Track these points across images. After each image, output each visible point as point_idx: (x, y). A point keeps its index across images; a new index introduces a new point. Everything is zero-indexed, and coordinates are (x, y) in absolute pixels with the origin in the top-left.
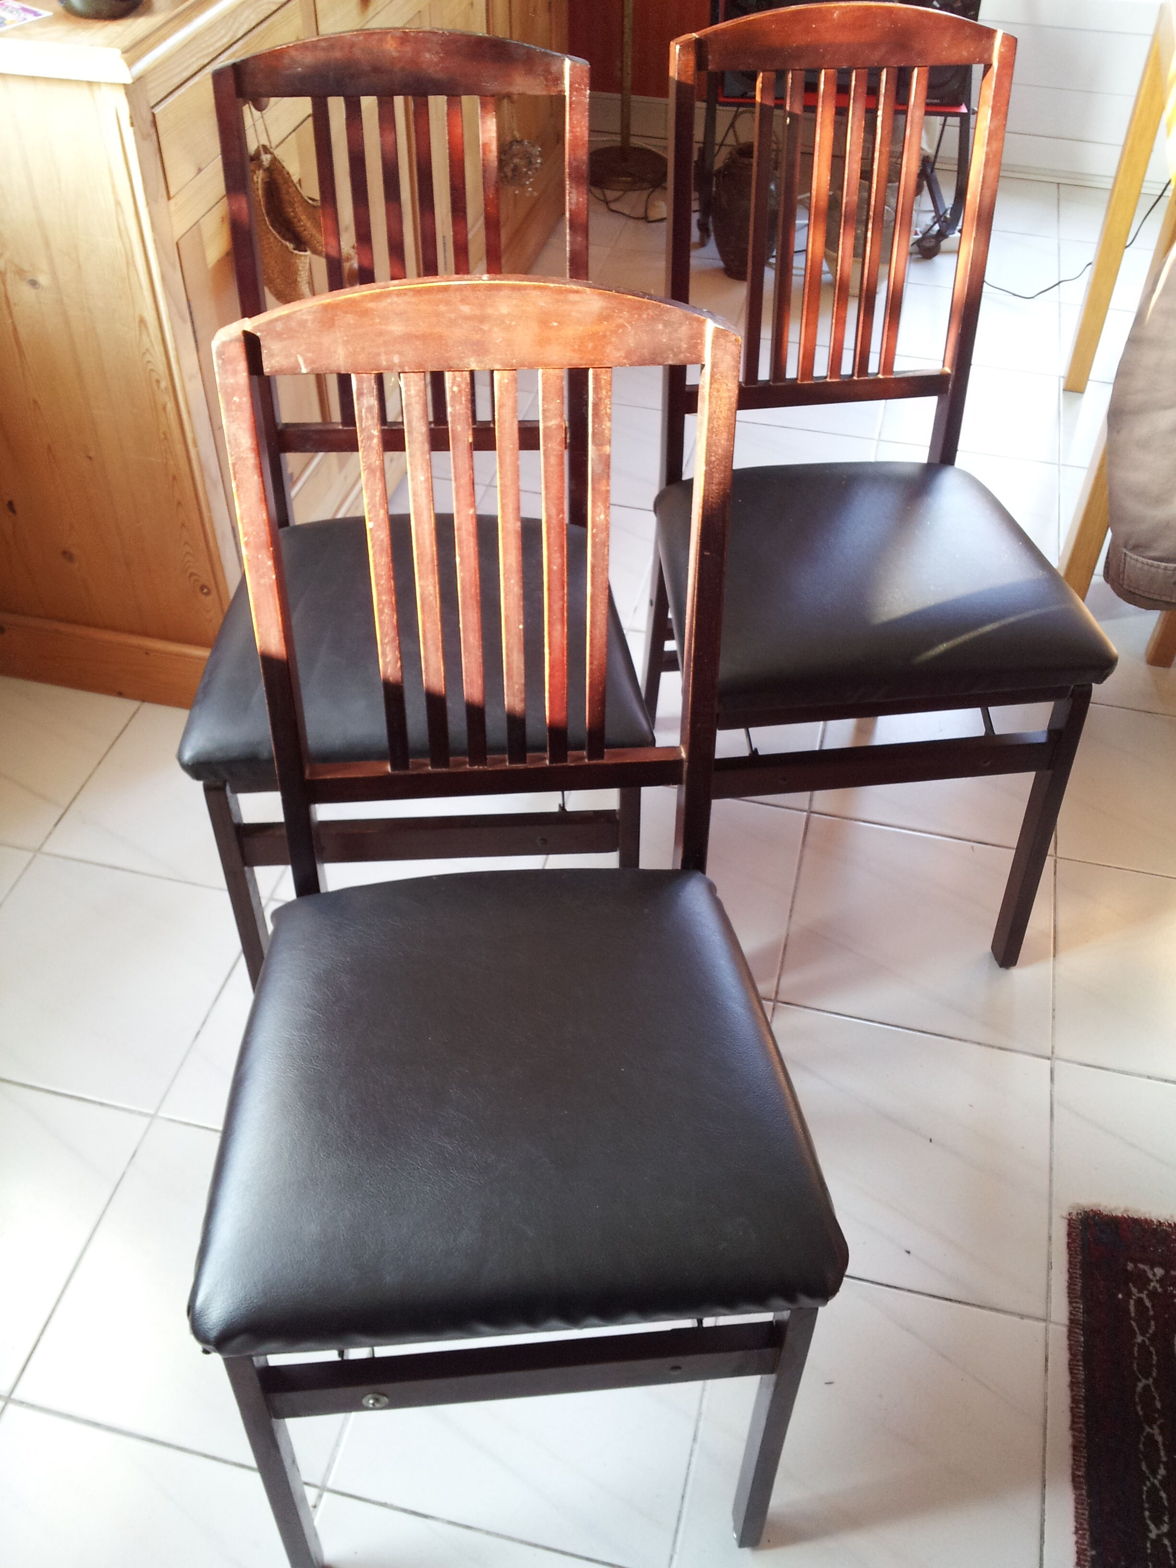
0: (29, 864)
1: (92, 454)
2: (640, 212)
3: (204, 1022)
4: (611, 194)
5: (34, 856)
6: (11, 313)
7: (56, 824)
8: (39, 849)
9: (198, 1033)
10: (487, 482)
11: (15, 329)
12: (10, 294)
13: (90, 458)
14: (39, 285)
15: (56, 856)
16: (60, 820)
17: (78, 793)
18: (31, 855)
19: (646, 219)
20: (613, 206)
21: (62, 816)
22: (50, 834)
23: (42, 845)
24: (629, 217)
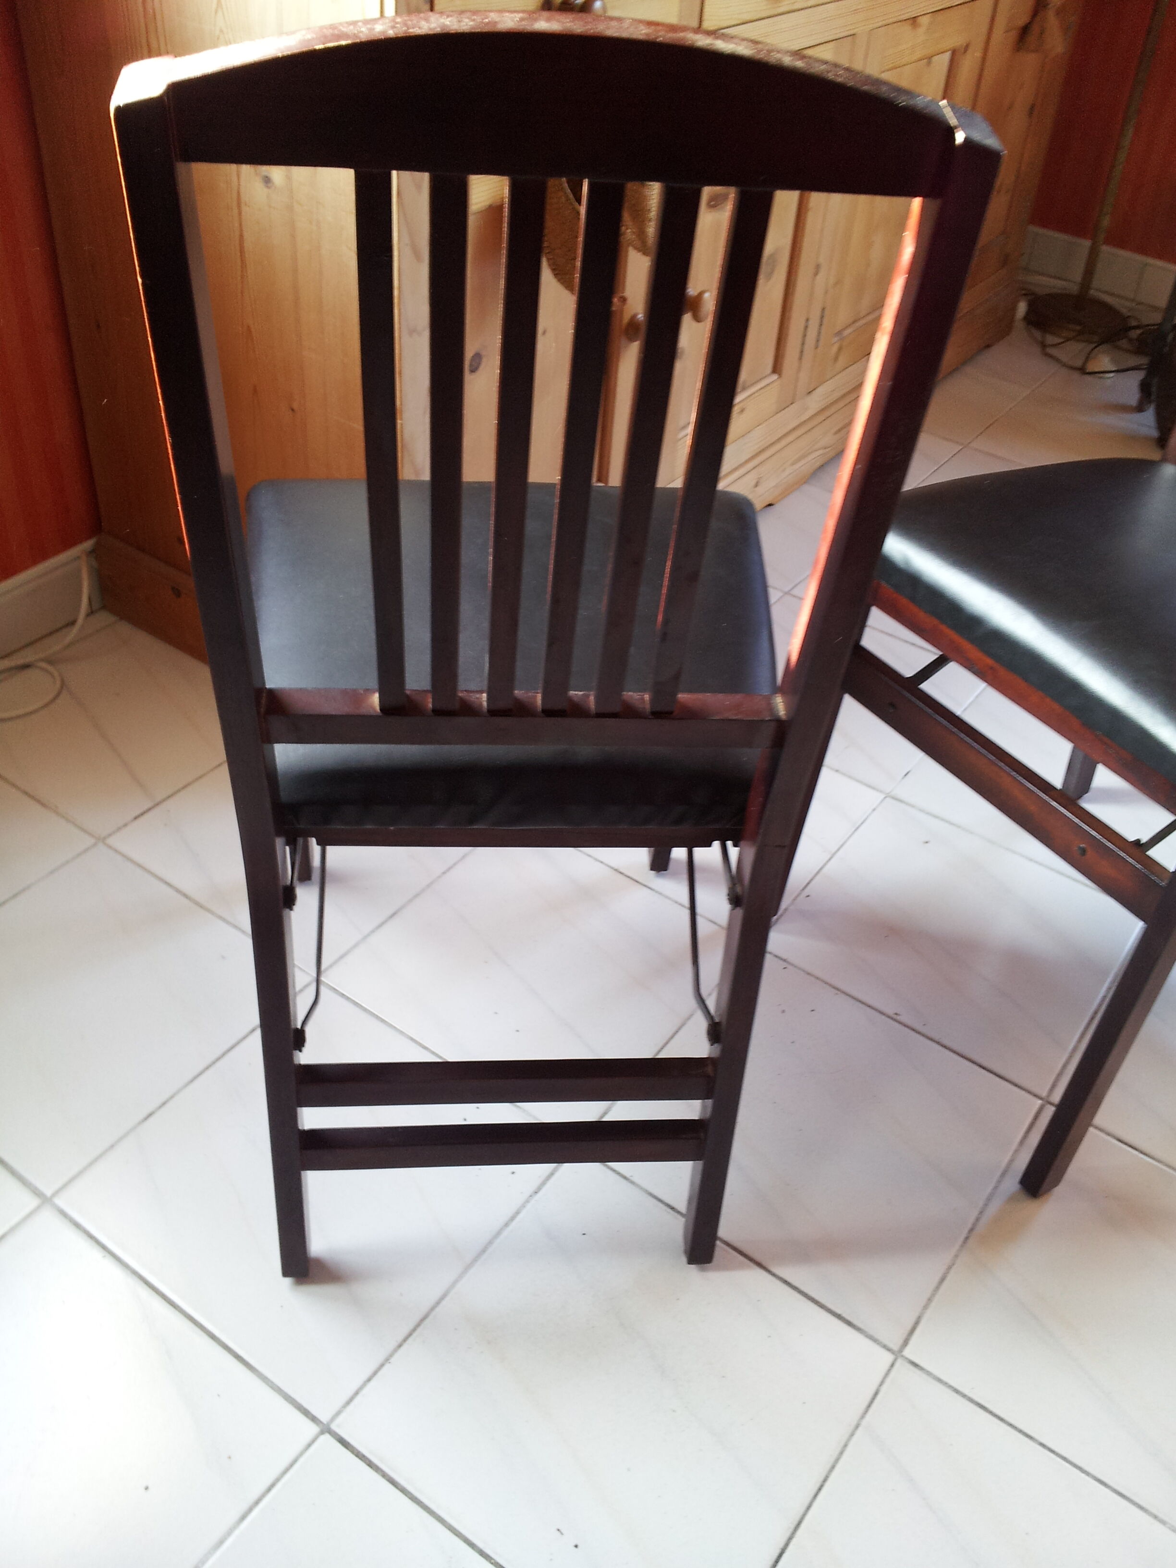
0: (86, 851)
1: (295, 406)
2: (1079, 363)
3: (164, 1104)
4: (1051, 339)
5: (95, 845)
6: (240, 213)
7: (136, 818)
8: (105, 838)
9: (150, 1115)
10: (787, 589)
11: (241, 236)
12: (242, 190)
13: (293, 410)
14: (273, 183)
15: (116, 851)
16: (142, 814)
17: (179, 791)
18: (93, 841)
19: (1082, 370)
20: (1050, 350)
21: (149, 810)
22: (126, 825)
23: (110, 835)
24: (1065, 365)
